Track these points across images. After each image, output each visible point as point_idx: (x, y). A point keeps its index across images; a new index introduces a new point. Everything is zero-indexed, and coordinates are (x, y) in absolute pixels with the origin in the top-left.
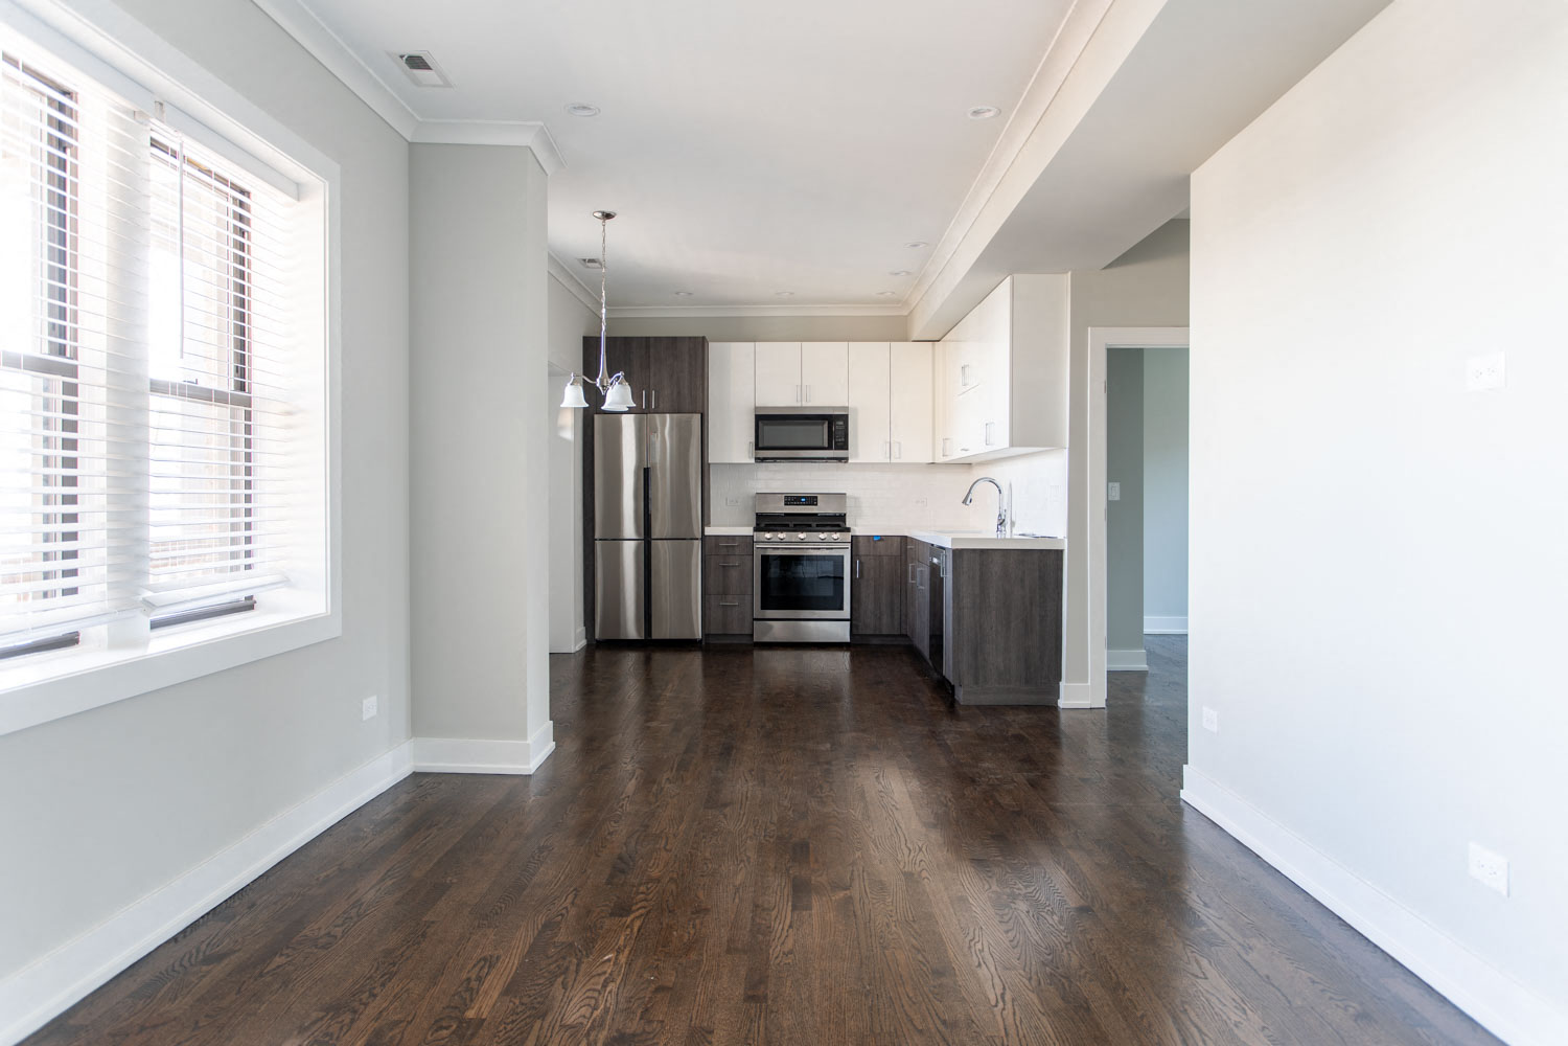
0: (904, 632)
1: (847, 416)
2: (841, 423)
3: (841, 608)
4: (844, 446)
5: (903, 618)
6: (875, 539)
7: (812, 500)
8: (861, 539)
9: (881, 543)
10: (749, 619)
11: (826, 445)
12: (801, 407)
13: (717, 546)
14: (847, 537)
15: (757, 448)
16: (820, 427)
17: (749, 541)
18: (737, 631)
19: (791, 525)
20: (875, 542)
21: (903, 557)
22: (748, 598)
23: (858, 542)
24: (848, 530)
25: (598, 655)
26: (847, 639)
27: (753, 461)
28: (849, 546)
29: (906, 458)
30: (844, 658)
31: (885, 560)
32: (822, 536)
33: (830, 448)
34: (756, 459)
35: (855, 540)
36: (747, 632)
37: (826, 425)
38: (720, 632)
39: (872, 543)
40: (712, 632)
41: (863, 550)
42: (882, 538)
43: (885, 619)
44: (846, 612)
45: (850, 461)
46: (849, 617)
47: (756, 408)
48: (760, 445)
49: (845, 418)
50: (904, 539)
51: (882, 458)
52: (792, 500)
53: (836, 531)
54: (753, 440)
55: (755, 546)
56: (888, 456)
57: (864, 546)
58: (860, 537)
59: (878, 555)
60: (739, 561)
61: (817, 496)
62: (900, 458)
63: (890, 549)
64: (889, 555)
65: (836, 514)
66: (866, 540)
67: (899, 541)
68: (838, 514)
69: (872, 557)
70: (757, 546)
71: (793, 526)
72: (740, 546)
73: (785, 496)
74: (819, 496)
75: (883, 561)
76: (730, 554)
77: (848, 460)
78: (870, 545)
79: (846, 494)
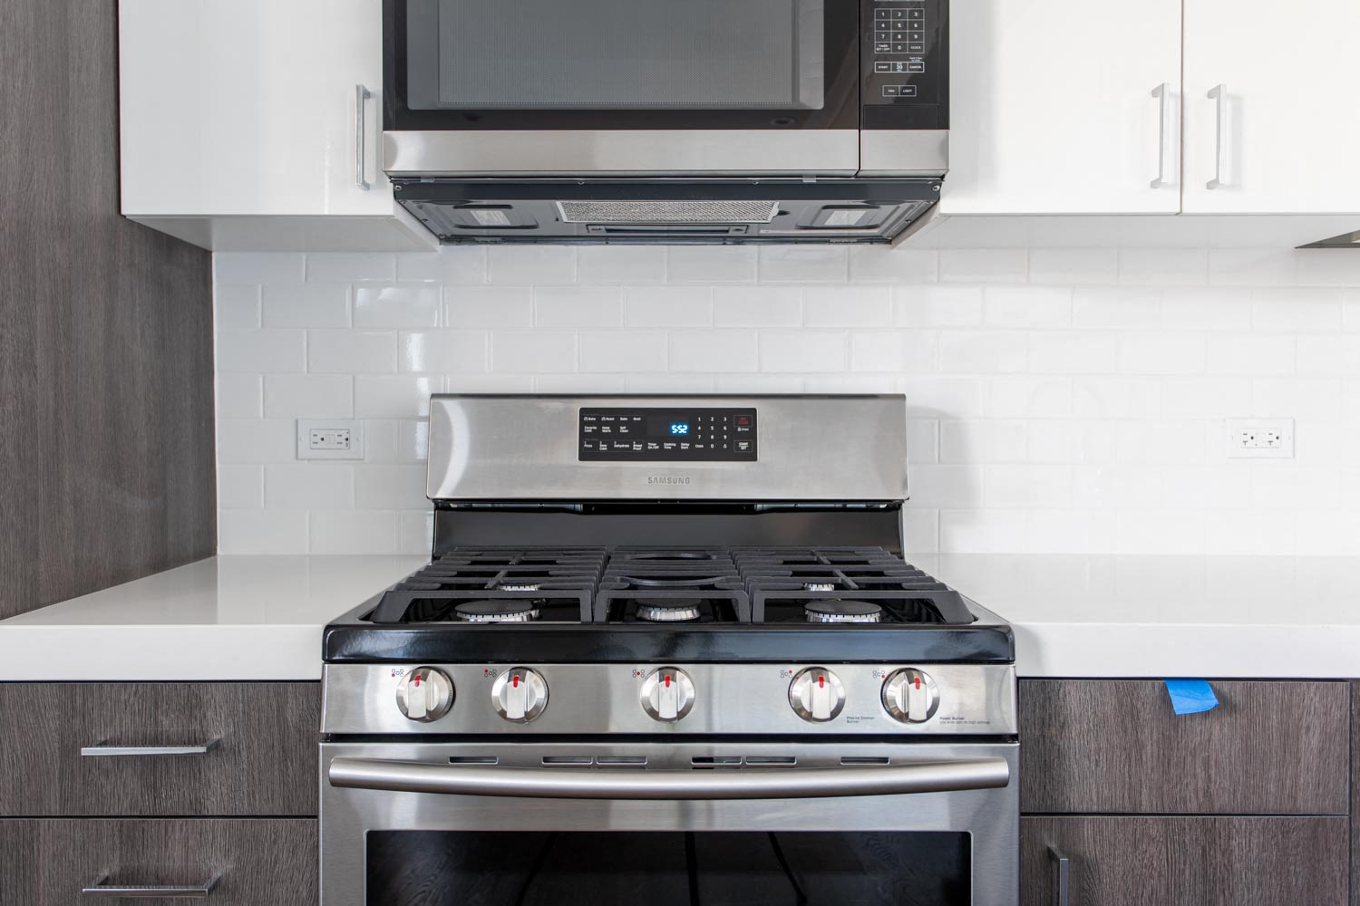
7: (726, 430)
8: (1073, 699)
11: (813, 98)
15: (400, 116)
17: (296, 719)
19: (592, 613)
23: (1051, 717)
27: (383, 203)
31: (1244, 844)
32: (814, 689)
33: (837, 113)
35: (1033, 699)
39: (1154, 736)
41: (1086, 783)
45: (945, 206)
48: (414, 104)
52: (615, 429)
55: (327, 768)
56: (1171, 175)
57: (1098, 750)
58: (1069, 686)
59: (1193, 807)
60: (227, 854)
61: (753, 411)
62: (1235, 186)
63: (1273, 773)
64: (1271, 807)
65: (849, 505)
66: (1109, 709)
67: (1339, 713)
68: (863, 506)
69: (1154, 827)
70: (337, 771)
71: (601, 616)
72: (235, 752)
73: (584, 412)
74: (763, 410)
75: (1227, 852)
76: (168, 806)
77: (936, 198)
78: (1140, 747)
79: (902, 397)
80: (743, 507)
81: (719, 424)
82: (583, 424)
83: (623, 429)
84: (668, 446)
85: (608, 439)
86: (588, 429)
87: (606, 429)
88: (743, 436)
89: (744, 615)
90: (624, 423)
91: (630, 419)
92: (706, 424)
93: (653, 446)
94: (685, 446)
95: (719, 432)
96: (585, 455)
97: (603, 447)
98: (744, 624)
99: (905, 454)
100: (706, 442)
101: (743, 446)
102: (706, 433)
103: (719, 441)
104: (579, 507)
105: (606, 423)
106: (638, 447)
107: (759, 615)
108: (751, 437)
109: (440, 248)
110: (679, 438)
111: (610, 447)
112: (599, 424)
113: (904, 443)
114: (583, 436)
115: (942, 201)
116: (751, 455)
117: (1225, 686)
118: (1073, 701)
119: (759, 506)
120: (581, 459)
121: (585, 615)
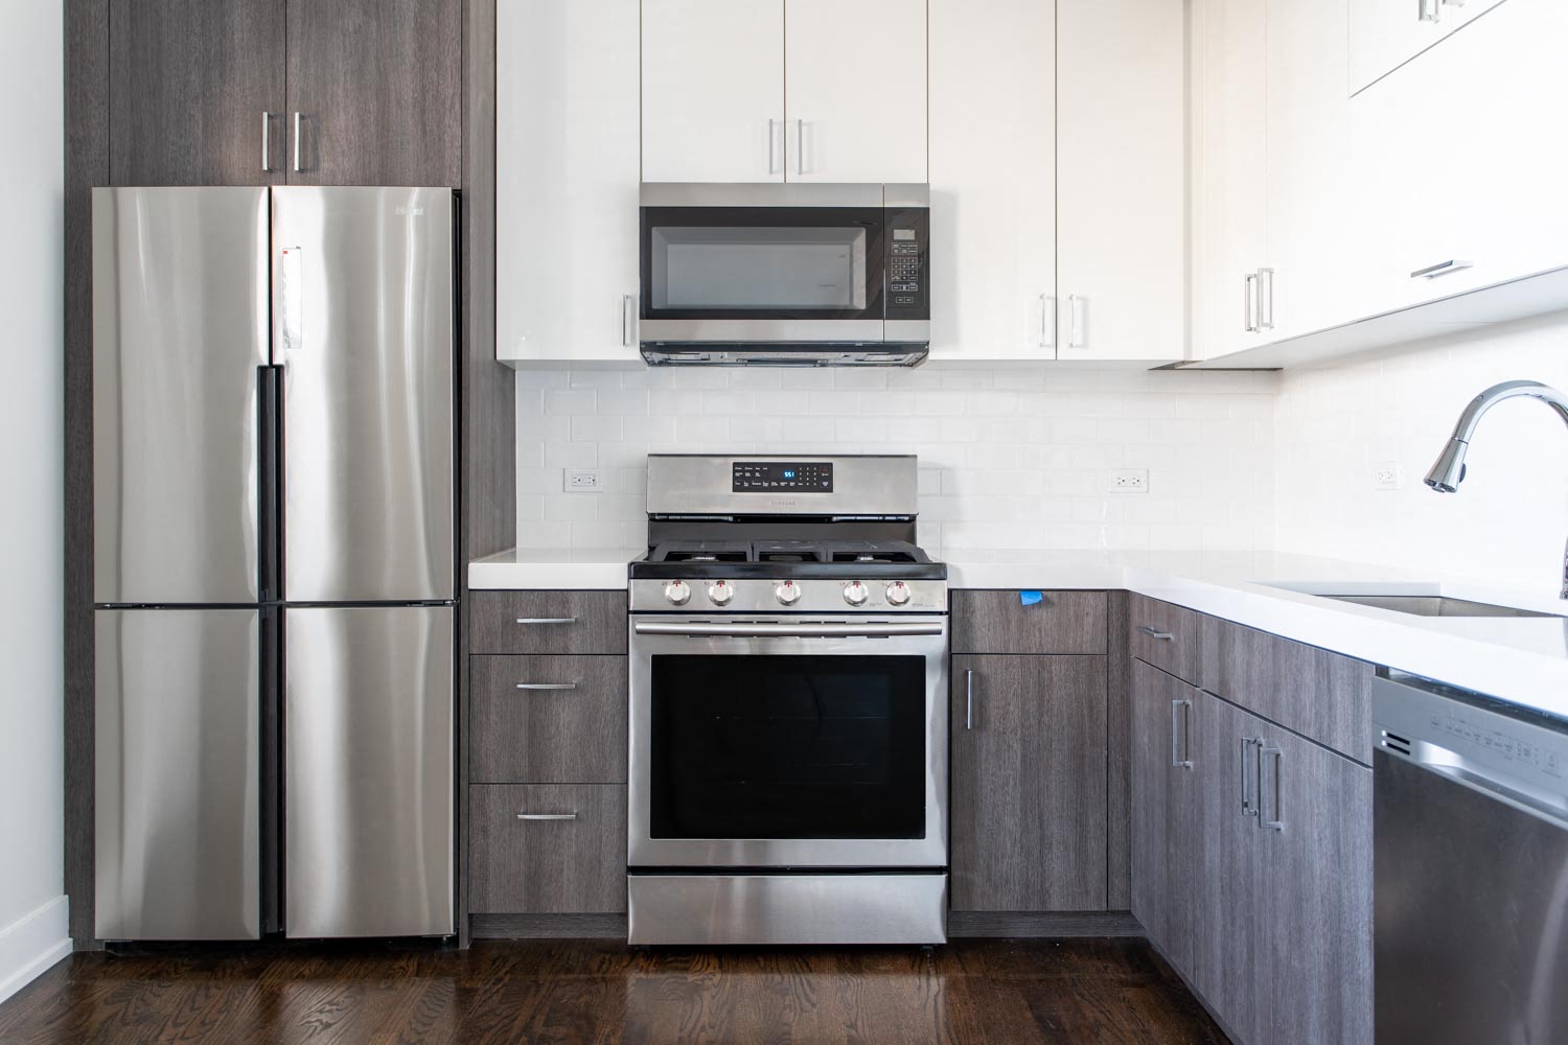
0: (1118, 903)
1: (925, 212)
2: (909, 235)
3: (916, 829)
4: (919, 308)
5: (1117, 858)
6: (1027, 600)
7: (815, 475)
8: (978, 600)
9: (1044, 615)
10: (610, 866)
11: (861, 303)
12: (784, 186)
13: (509, 623)
14: (934, 596)
15: (649, 312)
16: (845, 249)
17: (612, 608)
18: (573, 908)
19: (753, 559)
20: (1025, 609)
21: (1115, 659)
22: (609, 794)
23: (967, 608)
24: (938, 571)
25: (103, 989)
26: (933, 931)
27: (634, 354)
28: (942, 623)
29: (1107, 348)
30: (924, 993)
31: (1058, 668)
32: (854, 591)
33: (873, 312)
34: (647, 347)
35: (959, 599)
36: (608, 906)
37: (861, 241)
38: (522, 909)
39: (1014, 616)
40: (492, 911)
41: (984, 639)
42: (1048, 598)
43: (1059, 867)
44: (931, 848)
45: (932, 356)
46: (943, 862)
47: (645, 187)
48: (655, 305)
49: (919, 219)
50: (1121, 600)
51: (1029, 346)
52: (753, 474)
53: (899, 578)
54: (634, 288)
55: (634, 625)
56: (1050, 340)
57: (989, 624)
58: (976, 593)
59: (1034, 651)
60: (579, 672)
61: (831, 464)
62: (1085, 345)
63: (1072, 634)
64: (1071, 651)
65: (887, 518)
66: (994, 605)
67: (1102, 606)
68: (894, 518)
69: (1016, 660)
70: (639, 627)
71: (757, 559)
72: (584, 625)
73: (735, 464)
74: (837, 465)
75: (1050, 672)
76: (552, 650)
77: (928, 351)
78: (1009, 621)
79: (916, 456)
80: (825, 519)
81: (811, 472)
82: (734, 471)
83: (757, 475)
84: (783, 484)
85: (749, 480)
86: (738, 474)
87: (748, 475)
88: (825, 479)
89: (823, 559)
90: (757, 471)
91: (762, 468)
92: (804, 472)
93: (774, 484)
94: (792, 484)
95: (811, 477)
96: (736, 489)
97: (746, 485)
98: (824, 563)
99: (916, 488)
100: (804, 481)
101: (825, 484)
102: (804, 476)
103: (811, 481)
104: (730, 519)
105: (748, 471)
106: (765, 484)
107: (831, 559)
108: (830, 479)
109: (649, 368)
110: (789, 480)
111: (750, 484)
112: (744, 471)
113: (916, 483)
114: (735, 478)
115: (930, 354)
116: (829, 489)
117: (1049, 594)
118: (978, 601)
119: (835, 519)
120: (734, 491)
121: (749, 558)
